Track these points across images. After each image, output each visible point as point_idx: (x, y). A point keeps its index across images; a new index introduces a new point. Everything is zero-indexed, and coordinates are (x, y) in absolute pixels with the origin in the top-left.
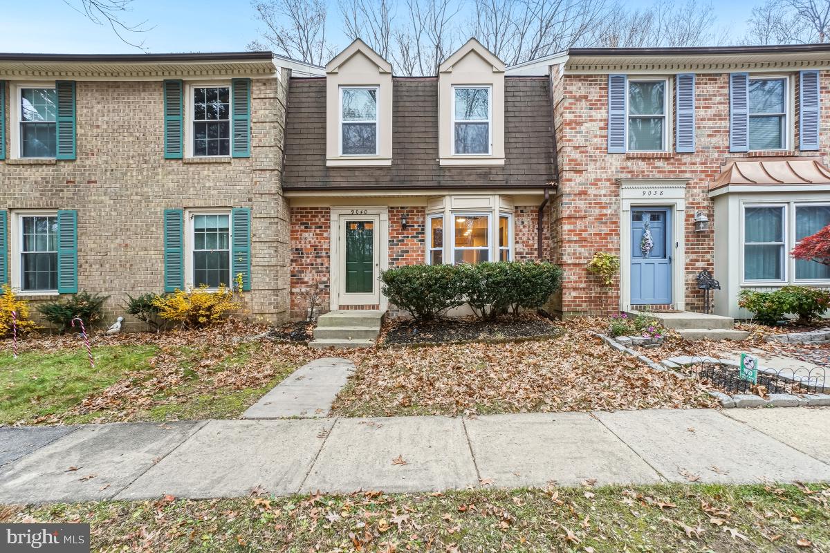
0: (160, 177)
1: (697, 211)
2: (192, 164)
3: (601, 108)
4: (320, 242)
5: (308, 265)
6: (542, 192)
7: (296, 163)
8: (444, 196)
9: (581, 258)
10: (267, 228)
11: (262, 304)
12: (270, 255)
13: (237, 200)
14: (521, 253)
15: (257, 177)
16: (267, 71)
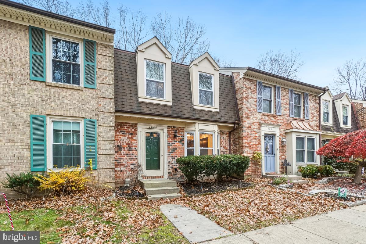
0: (26, 92)
1: (282, 137)
2: (53, 86)
3: (255, 94)
4: (131, 142)
5: (125, 154)
6: (233, 125)
7: (121, 97)
8: (196, 123)
9: (249, 154)
10: (108, 132)
11: (105, 177)
12: (110, 149)
13: (87, 114)
14: (223, 151)
15: (101, 101)
16: (108, 40)
